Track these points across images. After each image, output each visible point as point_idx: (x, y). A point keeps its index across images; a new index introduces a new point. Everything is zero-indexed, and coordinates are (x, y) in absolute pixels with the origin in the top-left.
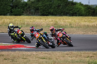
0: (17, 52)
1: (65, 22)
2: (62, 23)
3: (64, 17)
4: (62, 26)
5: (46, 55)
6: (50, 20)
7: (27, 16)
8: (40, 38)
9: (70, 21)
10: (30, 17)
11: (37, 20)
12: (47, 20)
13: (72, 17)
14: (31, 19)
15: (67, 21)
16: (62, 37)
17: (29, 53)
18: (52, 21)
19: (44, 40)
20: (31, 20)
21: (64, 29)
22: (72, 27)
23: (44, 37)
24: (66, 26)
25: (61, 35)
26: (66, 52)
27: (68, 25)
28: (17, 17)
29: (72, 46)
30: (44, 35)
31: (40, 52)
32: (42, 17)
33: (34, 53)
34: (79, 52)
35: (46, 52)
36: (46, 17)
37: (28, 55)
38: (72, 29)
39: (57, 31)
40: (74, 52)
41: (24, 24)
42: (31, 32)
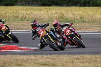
0: (8, 55)
1: (74, 14)
2: (71, 16)
3: (73, 8)
4: (69, 20)
5: (49, 60)
6: (54, 11)
7: (23, 7)
8: (46, 37)
9: (81, 13)
10: (26, 7)
11: (36, 12)
12: (49, 12)
13: (83, 8)
14: (27, 10)
15: (76, 13)
16: (70, 35)
17: (25, 57)
18: (57, 13)
19: (52, 40)
20: (28, 12)
21: (72, 24)
22: (83, 21)
23: (51, 35)
24: (75, 20)
25: (68, 32)
26: (76, 56)
27: (79, 18)
28: (8, 7)
29: (84, 47)
30: (52, 33)
31: (40, 56)
32: (43, 8)
33: (32, 57)
34: (94, 56)
35: (49, 56)
36: (47, 7)
37: (23, 60)
38: (84, 24)
39: (62, 27)
40: (87, 56)
41: (18, 17)
42: (33, 27)
